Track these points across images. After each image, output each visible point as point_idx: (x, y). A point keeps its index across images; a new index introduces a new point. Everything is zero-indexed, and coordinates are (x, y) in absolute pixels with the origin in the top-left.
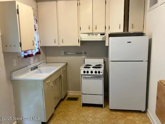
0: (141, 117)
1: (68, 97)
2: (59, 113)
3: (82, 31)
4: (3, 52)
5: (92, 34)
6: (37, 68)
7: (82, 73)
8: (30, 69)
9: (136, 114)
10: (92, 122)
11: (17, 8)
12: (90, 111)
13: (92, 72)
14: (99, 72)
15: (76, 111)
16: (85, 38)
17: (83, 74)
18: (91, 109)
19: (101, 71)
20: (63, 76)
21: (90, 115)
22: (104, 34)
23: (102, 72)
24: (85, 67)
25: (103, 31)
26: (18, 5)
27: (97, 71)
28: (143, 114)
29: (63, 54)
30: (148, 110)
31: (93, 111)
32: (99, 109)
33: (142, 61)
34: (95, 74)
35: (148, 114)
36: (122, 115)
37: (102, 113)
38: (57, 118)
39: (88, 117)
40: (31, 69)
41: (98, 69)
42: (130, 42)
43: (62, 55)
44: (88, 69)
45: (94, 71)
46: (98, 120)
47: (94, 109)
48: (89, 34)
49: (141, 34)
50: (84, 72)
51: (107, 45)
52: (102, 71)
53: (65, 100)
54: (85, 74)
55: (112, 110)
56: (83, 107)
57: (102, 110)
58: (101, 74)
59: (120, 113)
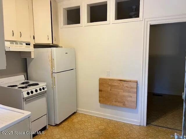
5: (16, 43)
9: (74, 117)
14: (43, 89)
17: (28, 96)
19: (44, 87)
22: (29, 44)
23: (46, 88)
25: (28, 40)
27: (41, 88)
28: (77, 114)
30: (78, 109)
33: (73, 69)
34: (40, 92)
35: (79, 112)
42: (67, 53)
45: (38, 89)
48: (12, 42)
50: (28, 93)
51: (32, 57)
54: (30, 95)
58: (46, 90)
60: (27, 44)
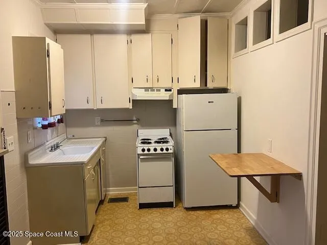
0: (232, 213)
1: (109, 197)
2: (102, 222)
3: (135, 84)
4: (17, 118)
5: (152, 89)
6: (57, 147)
7: (140, 152)
8: (48, 148)
9: (224, 211)
10: (162, 228)
11: (47, 48)
12: (154, 214)
13: (155, 150)
14: (167, 149)
15: (131, 217)
16: (141, 95)
17: (142, 153)
18: (156, 212)
19: (169, 148)
20: (103, 160)
21: (157, 219)
22: (170, 90)
23: (171, 149)
24: (142, 143)
25: (169, 85)
26: (48, 44)
27: (164, 148)
28: (235, 210)
29: (99, 123)
30: (242, 203)
31: (159, 214)
32: (168, 209)
33: (230, 129)
34: (161, 152)
35: (241, 210)
36: (205, 214)
37: (174, 215)
38: (102, 229)
39: (153, 222)
40: (50, 149)
41: (165, 144)
42: (212, 102)
43: (96, 124)
44: (149, 145)
45: (159, 149)
46: (170, 224)
47: (161, 210)
48: (147, 89)
49: (224, 90)
50: (143, 150)
51: (175, 106)
52: (172, 147)
53: (106, 203)
54: (145, 153)
55: (188, 209)
56: (141, 210)
57: (173, 211)
58: (170, 151)
59: (201, 211)
60: (166, 90)
